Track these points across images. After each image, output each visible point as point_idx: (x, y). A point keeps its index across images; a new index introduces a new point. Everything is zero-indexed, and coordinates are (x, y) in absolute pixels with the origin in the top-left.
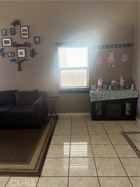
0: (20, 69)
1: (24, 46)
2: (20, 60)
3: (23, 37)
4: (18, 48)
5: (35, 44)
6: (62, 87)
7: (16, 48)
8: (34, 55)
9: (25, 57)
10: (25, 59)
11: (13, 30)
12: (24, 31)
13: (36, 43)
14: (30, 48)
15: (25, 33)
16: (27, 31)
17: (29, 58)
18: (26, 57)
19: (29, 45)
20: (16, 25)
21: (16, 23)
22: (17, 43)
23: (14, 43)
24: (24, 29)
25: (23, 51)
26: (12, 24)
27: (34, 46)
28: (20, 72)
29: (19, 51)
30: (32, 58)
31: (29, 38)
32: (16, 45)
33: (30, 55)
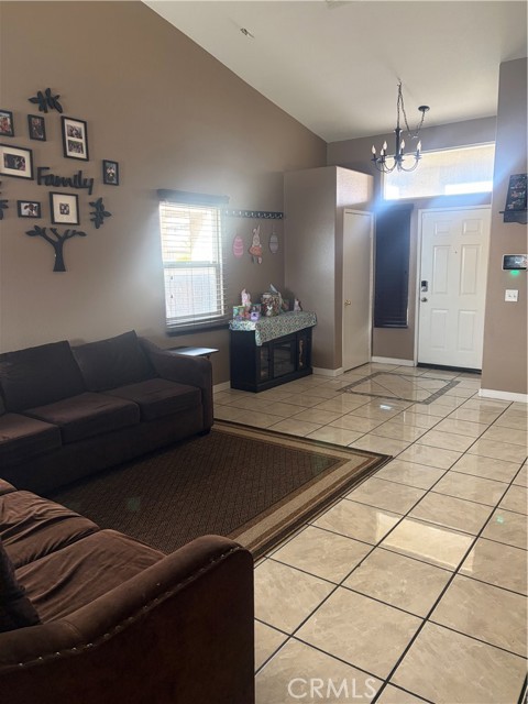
0: (60, 266)
1: (72, 186)
2: (61, 231)
3: (69, 154)
4: (52, 189)
5: (105, 183)
7: (46, 189)
8: (102, 218)
10: (78, 229)
11: (38, 121)
12: (72, 136)
13: (107, 179)
14: (90, 194)
15: (75, 142)
16: (81, 138)
17: (87, 227)
18: (78, 224)
19: (88, 183)
20: (49, 109)
21: (47, 100)
22: (50, 172)
23: (40, 169)
24: (72, 129)
25: (70, 201)
26: (32, 101)
27: (101, 191)
28: (60, 275)
29: (58, 200)
30: (97, 227)
31: (87, 160)
32: (47, 177)
33: (92, 220)
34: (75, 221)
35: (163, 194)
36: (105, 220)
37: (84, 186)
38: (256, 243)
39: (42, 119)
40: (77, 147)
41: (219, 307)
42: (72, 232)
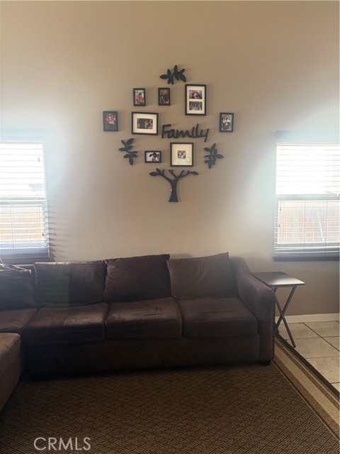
0: (174, 198)
1: (190, 137)
2: (177, 172)
3: (189, 112)
4: (173, 140)
5: (220, 131)
6: (280, 245)
7: (167, 141)
8: (215, 160)
9: (191, 164)
10: (192, 169)
11: (165, 91)
12: (193, 98)
13: (222, 128)
14: (205, 141)
15: (195, 102)
16: (201, 98)
17: (201, 167)
19: (204, 133)
20: (175, 81)
21: (176, 75)
22: (172, 128)
23: (164, 126)
24: (193, 92)
25: (187, 149)
26: (163, 77)
27: (216, 138)
28: (173, 204)
29: (177, 148)
30: (210, 167)
31: (205, 115)
32: (169, 132)
33: (206, 162)
35: (278, 135)
36: (218, 161)
37: (201, 136)
39: (169, 89)
40: (198, 105)
42: (187, 172)
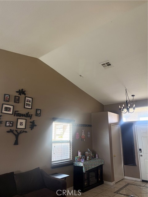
0: (16, 143)
1: (25, 116)
2: (19, 131)
3: (26, 107)
4: (18, 117)
5: (36, 116)
7: (16, 117)
8: (33, 127)
10: (25, 130)
11: (18, 98)
12: (28, 102)
13: (37, 115)
15: (28, 104)
16: (30, 102)
17: (28, 129)
18: (25, 129)
19: (30, 116)
20: (22, 94)
21: (22, 92)
22: (19, 112)
23: (16, 111)
24: (28, 100)
25: (24, 121)
26: (17, 92)
27: (34, 118)
28: (16, 146)
29: (20, 121)
30: (31, 130)
31: (31, 109)
32: (17, 114)
33: (30, 127)
34: (24, 128)
36: (35, 127)
37: (29, 117)
38: (83, 134)
39: (19, 97)
40: (29, 105)
41: (70, 157)
42: (23, 131)
